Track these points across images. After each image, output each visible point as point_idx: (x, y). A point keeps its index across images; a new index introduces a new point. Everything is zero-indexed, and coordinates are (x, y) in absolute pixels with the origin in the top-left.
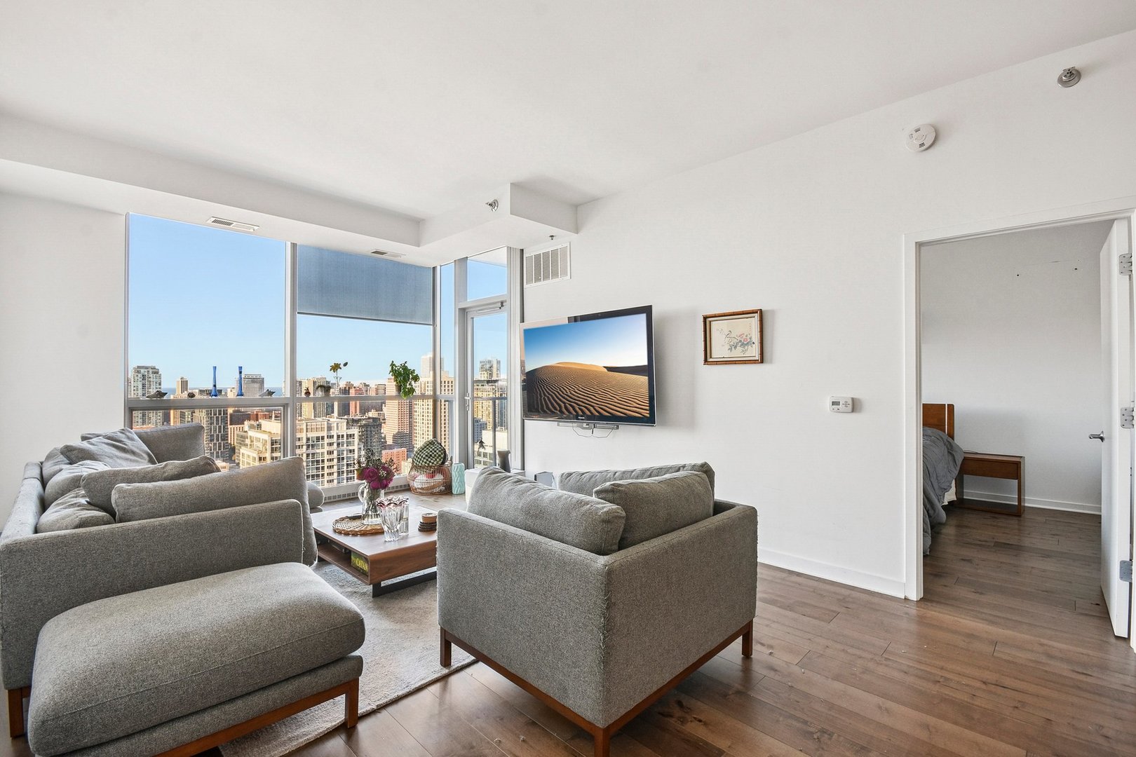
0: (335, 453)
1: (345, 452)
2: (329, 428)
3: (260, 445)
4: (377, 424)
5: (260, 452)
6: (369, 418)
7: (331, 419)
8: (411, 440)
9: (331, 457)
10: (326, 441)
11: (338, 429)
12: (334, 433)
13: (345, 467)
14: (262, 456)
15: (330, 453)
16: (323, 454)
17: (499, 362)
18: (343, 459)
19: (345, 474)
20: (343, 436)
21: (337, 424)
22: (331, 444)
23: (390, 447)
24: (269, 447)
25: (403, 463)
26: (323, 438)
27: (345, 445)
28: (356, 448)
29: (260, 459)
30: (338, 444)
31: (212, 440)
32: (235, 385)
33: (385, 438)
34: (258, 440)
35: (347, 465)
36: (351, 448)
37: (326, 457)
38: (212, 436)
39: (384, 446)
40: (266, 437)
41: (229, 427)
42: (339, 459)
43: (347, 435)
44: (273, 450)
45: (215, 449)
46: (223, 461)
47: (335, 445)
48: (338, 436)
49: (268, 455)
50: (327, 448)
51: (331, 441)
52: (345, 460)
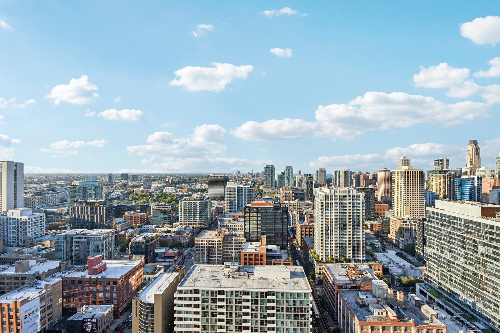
0: (351, 203)
1: (356, 204)
2: (349, 192)
3: (321, 197)
4: (373, 191)
5: (321, 200)
6: (369, 188)
7: (350, 188)
8: (391, 200)
9: (350, 205)
10: (347, 198)
11: (352, 193)
12: (351, 194)
13: (356, 211)
14: (322, 202)
15: (349, 203)
16: (346, 203)
18: (355, 206)
19: (356, 214)
20: (355, 196)
21: (352, 190)
23: (380, 203)
24: (324, 198)
25: (386, 211)
26: (346, 196)
27: (356, 200)
28: (361, 202)
30: (353, 200)
31: (308, 193)
32: (316, 173)
33: (377, 198)
34: (321, 195)
35: (357, 209)
36: (359, 202)
37: (347, 205)
38: (308, 192)
39: (376, 201)
40: (323, 194)
41: (313, 188)
42: (353, 206)
43: (357, 196)
44: (326, 200)
45: (309, 197)
46: (311, 202)
47: (351, 200)
48: (353, 196)
49: (324, 201)
50: (347, 201)
51: (349, 198)
52: (356, 207)
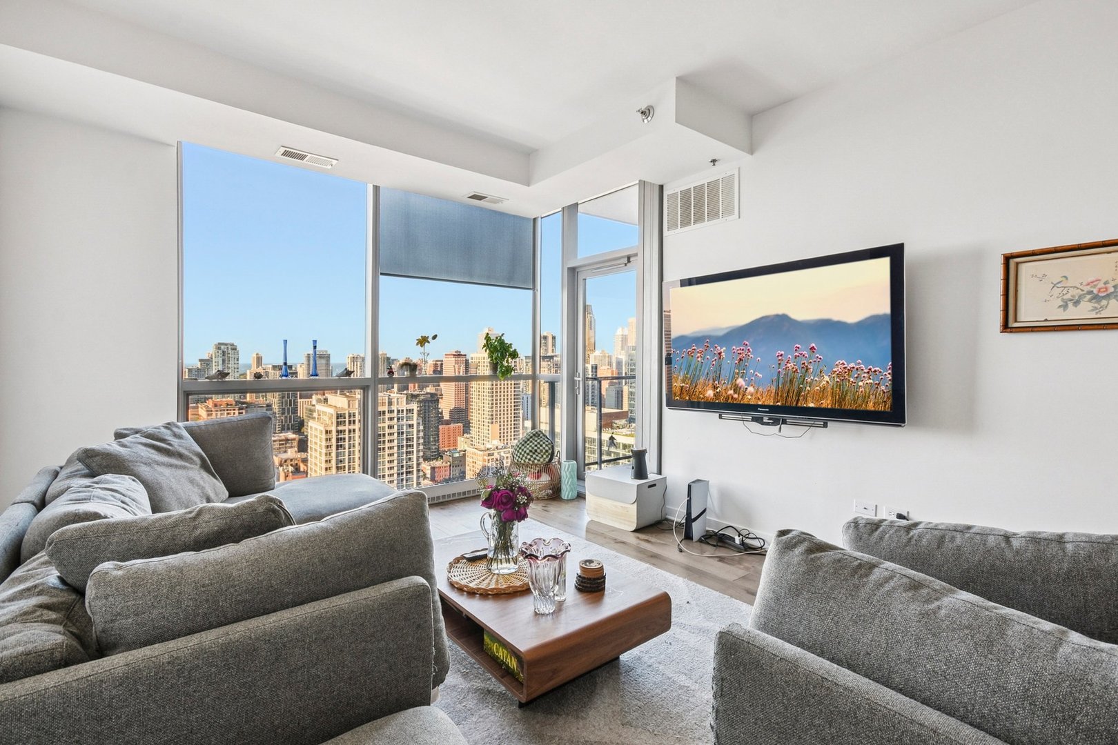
0: (396, 427)
1: (405, 427)
2: (390, 403)
3: (326, 418)
4: (434, 399)
5: (326, 425)
6: (427, 393)
7: (392, 395)
8: (467, 416)
9: (391, 431)
10: (387, 415)
11: (398, 404)
12: (394, 408)
13: (405, 442)
14: (329, 429)
15: (390, 427)
16: (384, 428)
17: (554, 338)
18: (403, 433)
19: (405, 448)
20: (403, 410)
21: (398, 399)
22: (391, 419)
23: (448, 423)
24: (334, 420)
25: (459, 438)
26: (384, 413)
27: (405, 420)
28: (414, 422)
29: (327, 432)
30: (398, 419)
31: (283, 413)
32: (304, 360)
33: (442, 413)
34: (325, 413)
35: (407, 439)
36: (410, 422)
37: (387, 431)
38: (283, 409)
39: (440, 420)
40: (332, 411)
41: (299, 400)
42: (398, 433)
43: (407, 410)
44: (338, 424)
45: (286, 422)
46: (293, 433)
47: (396, 419)
48: (398, 411)
49: (334, 428)
50: (388, 423)
51: (392, 415)
52: (405, 435)
